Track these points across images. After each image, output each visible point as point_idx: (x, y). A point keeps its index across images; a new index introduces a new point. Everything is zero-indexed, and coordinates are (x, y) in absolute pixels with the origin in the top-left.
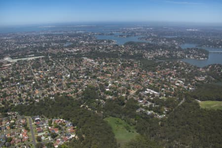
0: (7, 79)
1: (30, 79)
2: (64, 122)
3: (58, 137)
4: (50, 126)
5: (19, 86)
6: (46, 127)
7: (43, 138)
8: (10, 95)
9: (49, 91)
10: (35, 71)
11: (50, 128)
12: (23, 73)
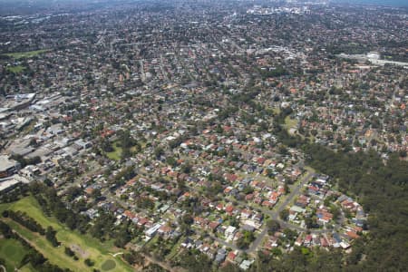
0: (340, 93)
1: (376, 104)
2: (355, 212)
3: (319, 230)
4: (327, 204)
5: (347, 110)
6: (318, 201)
7: (292, 217)
8: (322, 121)
9: (391, 140)
10: (401, 92)
11: (321, 207)
12: (375, 89)
